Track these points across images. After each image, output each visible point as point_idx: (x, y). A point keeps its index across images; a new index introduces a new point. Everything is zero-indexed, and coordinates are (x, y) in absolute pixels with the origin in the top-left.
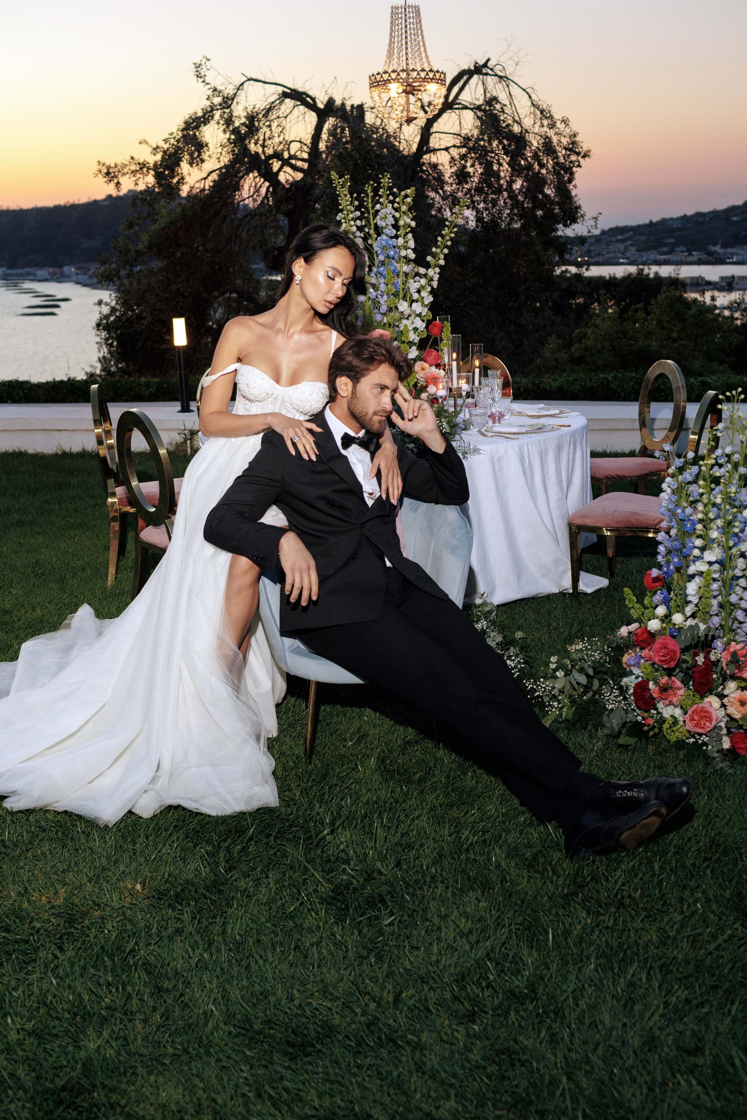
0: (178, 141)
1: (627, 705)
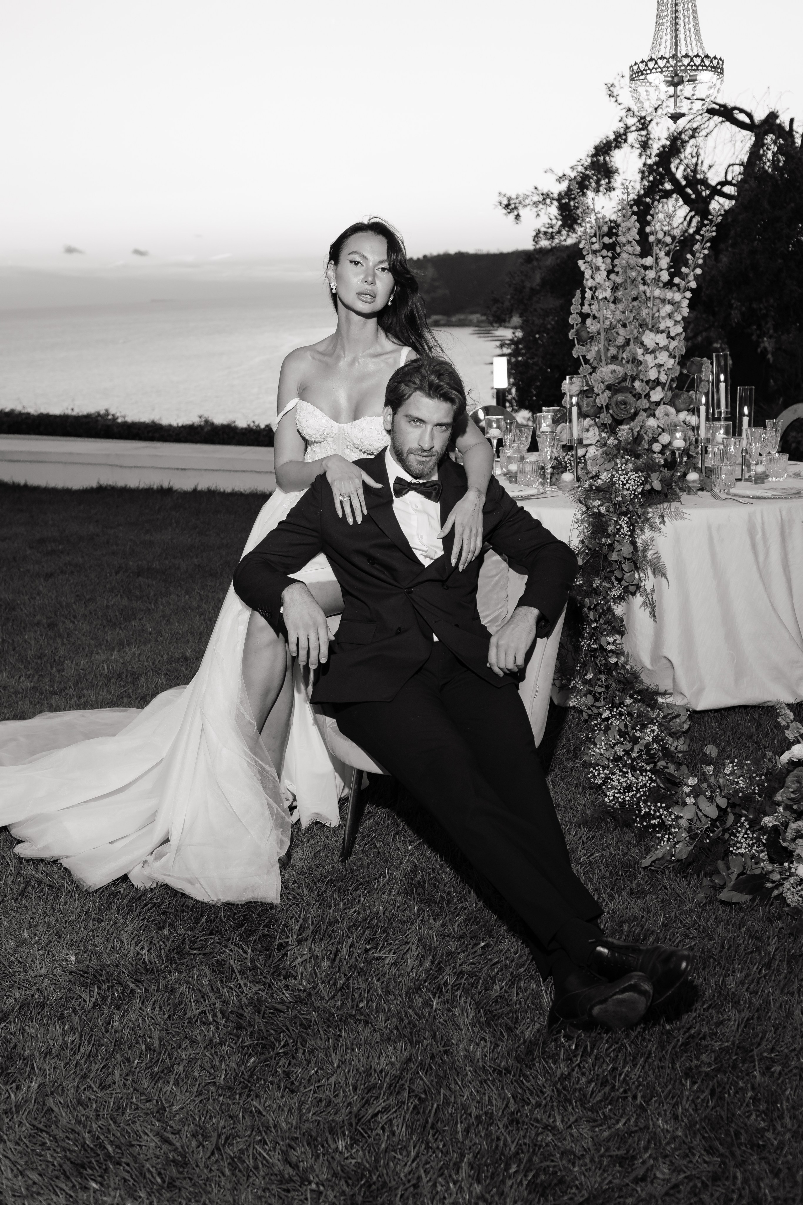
0: (586, 168)
1: (759, 852)
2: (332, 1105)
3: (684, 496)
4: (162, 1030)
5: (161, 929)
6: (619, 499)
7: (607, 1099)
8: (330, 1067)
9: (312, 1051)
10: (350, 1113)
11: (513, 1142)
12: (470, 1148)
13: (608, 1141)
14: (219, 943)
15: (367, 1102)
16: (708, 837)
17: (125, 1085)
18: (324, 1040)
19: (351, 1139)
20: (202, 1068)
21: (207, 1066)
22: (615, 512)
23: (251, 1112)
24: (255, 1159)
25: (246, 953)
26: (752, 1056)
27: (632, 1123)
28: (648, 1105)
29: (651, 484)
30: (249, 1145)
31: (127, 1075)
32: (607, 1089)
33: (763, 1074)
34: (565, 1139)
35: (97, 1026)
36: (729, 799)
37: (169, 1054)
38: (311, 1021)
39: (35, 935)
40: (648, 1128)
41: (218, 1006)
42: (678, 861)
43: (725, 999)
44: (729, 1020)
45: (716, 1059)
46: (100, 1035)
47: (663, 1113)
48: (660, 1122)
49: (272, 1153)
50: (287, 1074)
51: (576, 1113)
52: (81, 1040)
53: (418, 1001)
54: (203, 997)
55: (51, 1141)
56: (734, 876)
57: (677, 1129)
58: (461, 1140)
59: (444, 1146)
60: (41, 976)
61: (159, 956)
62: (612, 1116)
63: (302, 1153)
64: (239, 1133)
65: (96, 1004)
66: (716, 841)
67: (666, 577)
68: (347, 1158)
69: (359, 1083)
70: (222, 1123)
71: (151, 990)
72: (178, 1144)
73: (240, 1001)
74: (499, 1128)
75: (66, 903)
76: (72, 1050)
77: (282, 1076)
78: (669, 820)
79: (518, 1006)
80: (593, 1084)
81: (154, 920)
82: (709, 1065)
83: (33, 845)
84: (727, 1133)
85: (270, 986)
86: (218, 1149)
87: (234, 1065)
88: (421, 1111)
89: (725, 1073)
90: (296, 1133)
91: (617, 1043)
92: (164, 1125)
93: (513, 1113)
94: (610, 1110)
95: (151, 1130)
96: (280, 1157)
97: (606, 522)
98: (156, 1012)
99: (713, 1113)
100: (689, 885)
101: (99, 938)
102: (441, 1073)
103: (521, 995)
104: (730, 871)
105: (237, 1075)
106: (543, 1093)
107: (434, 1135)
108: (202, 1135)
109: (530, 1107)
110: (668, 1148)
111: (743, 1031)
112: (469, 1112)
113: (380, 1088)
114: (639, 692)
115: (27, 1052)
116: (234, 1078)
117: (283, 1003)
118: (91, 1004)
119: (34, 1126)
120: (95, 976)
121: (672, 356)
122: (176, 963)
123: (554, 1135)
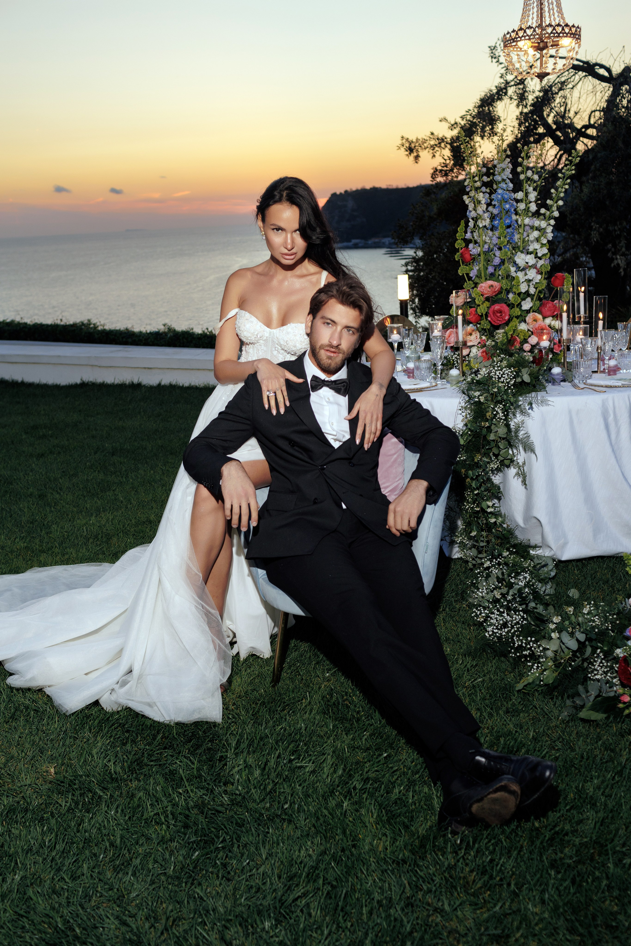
0: (474, 117)
1: (613, 678)
2: (261, 891)
3: (549, 386)
4: (124, 829)
5: (124, 744)
6: (496, 390)
7: (486, 886)
8: (259, 859)
9: (245, 846)
10: (275, 898)
11: (408, 922)
12: (373, 928)
13: (487, 922)
14: (172, 756)
15: (289, 888)
16: (570, 665)
17: (91, 876)
18: (255, 836)
19: (276, 920)
20: (155, 861)
21: (160, 859)
22: (492, 401)
23: (195, 898)
24: (197, 938)
25: (193, 763)
26: (607, 850)
27: (507, 907)
28: (520, 891)
29: (522, 377)
30: (192, 926)
31: (94, 868)
32: (486, 878)
33: (616, 865)
34: (451, 920)
35: (70, 827)
36: (587, 635)
37: (128, 850)
38: (244, 820)
39: (22, 751)
40: (520, 911)
41: (169, 808)
42: (545, 685)
43: (584, 802)
44: (588, 819)
45: (577, 851)
46: (73, 834)
47: (532, 899)
48: (530, 906)
49: (210, 933)
50: (224, 865)
51: (460, 897)
52: (56, 839)
53: (332, 803)
54: (157, 801)
55: (30, 925)
56: (592, 698)
57: (544, 912)
58: (365, 920)
59: (352, 925)
60: (25, 786)
61: (122, 768)
62: (491, 900)
63: (235, 932)
64: (184, 916)
65: (69, 809)
66: (576, 669)
67: (534, 453)
68: (272, 937)
69: (282, 873)
70: (170, 908)
71: (115, 796)
72: (134, 926)
73: (187, 804)
74: (397, 911)
75: (48, 724)
76: (49, 847)
77: (220, 867)
78: (538, 652)
79: (413, 807)
80: (475, 873)
81: (119, 737)
82: (571, 857)
83: (22, 677)
84: (586, 916)
85: (212, 791)
86: (167, 930)
87: (181, 858)
88: (333, 897)
89: (584, 864)
90: (230, 915)
91: (495, 838)
92: (123, 910)
93: (408, 898)
94: (489, 895)
95: (112, 914)
96: (217, 936)
97: (485, 408)
98: (118, 815)
99: (574, 898)
100: (555, 705)
101: (74, 753)
102: (349, 864)
103: (416, 798)
104: (589, 694)
105: (184, 866)
106: (433, 881)
107: (343, 917)
108: (154, 918)
109: (422, 893)
110: (537, 928)
111: (599, 829)
112: (372, 897)
113: (300, 877)
114: (514, 546)
115: (12, 849)
116: (181, 869)
117: (222, 805)
118: (66, 808)
119: (16, 912)
120: (70, 785)
121: (539, 272)
122: (136, 773)
123: (442, 916)
